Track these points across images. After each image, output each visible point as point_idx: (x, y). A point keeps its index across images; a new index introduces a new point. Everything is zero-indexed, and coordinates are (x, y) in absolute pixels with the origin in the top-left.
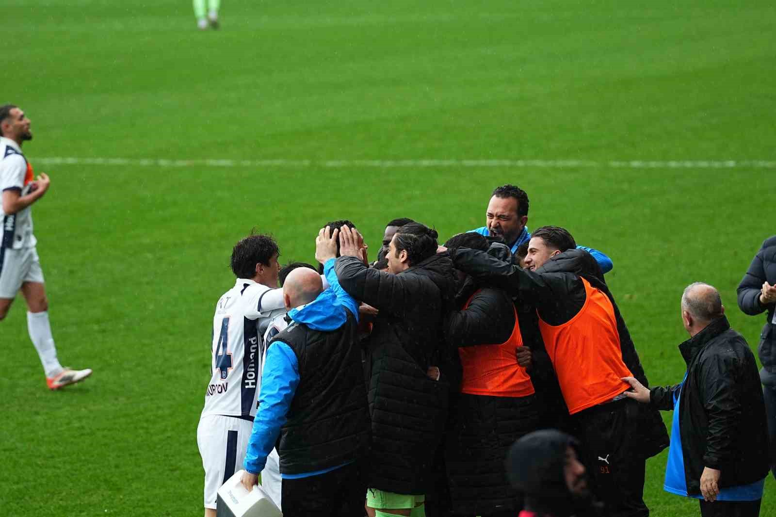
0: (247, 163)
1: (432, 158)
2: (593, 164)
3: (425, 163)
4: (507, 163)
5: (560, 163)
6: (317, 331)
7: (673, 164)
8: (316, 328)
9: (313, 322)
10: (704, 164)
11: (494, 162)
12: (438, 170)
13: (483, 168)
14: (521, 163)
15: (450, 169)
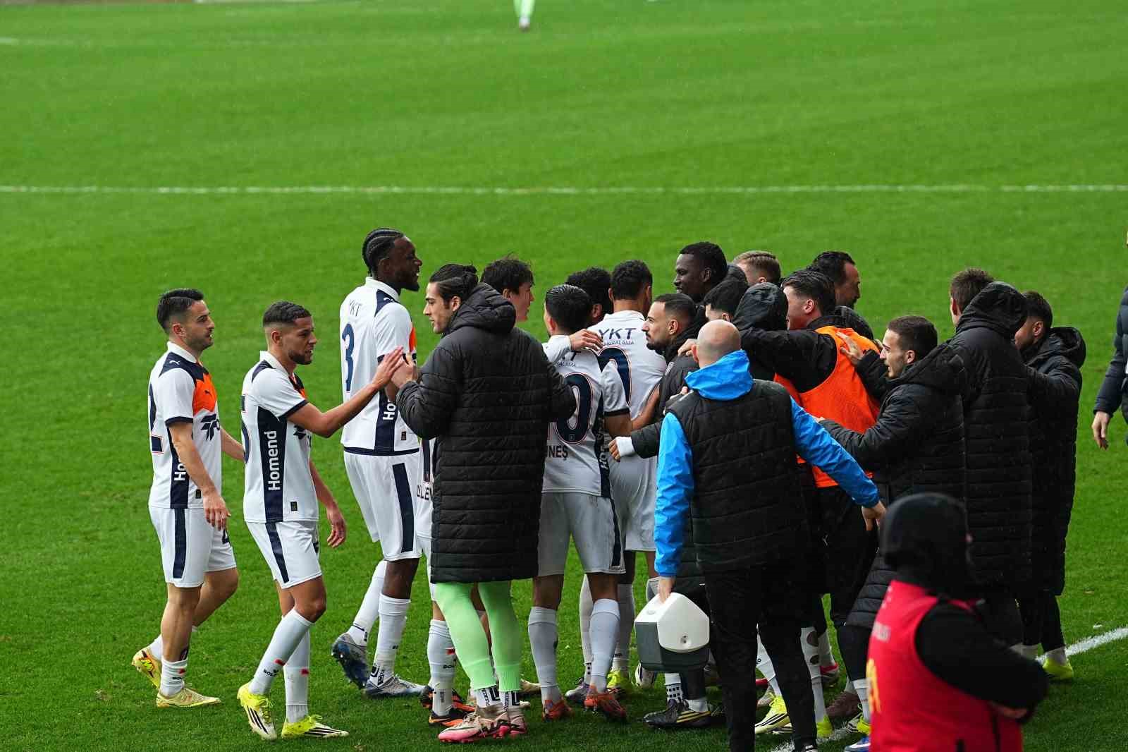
0: (593, 191)
1: (800, 184)
2: (982, 188)
3: (794, 189)
4: (886, 188)
5: (946, 188)
6: (709, 400)
7: (1073, 188)
8: (707, 396)
9: (703, 389)
10: (1108, 188)
11: (870, 188)
12: (807, 196)
13: (858, 194)
14: (900, 188)
15: (820, 196)
